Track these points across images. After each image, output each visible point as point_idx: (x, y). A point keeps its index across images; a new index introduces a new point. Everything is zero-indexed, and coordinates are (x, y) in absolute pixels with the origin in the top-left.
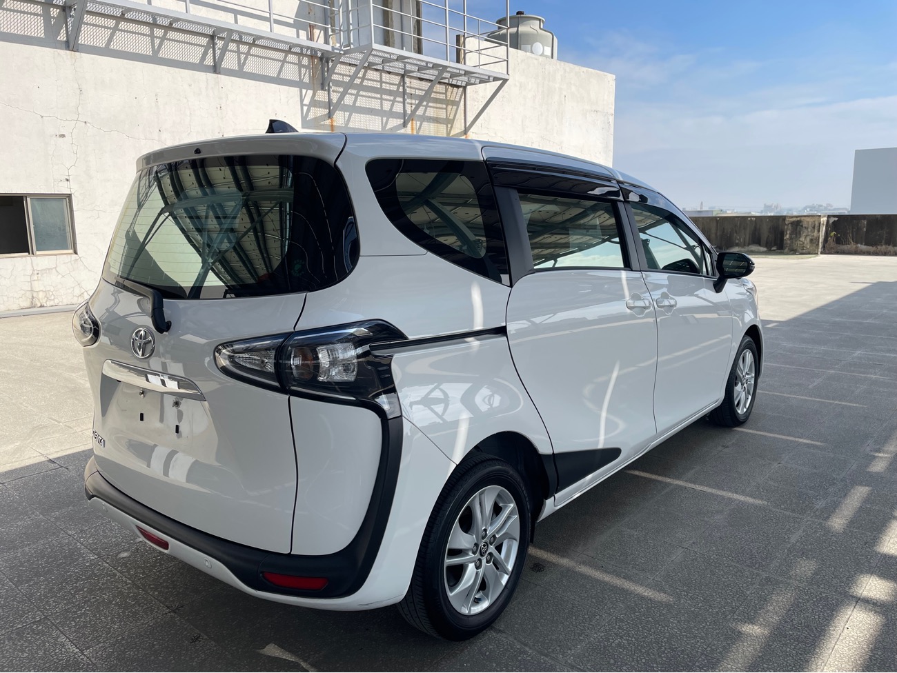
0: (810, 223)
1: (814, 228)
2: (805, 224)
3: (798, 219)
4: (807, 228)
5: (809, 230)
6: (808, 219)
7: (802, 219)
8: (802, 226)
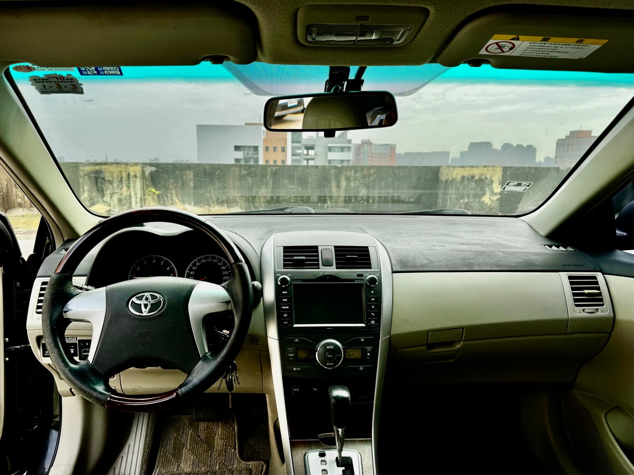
0: (115, 175)
1: (121, 181)
2: (108, 177)
3: (98, 168)
4: (111, 182)
5: (115, 185)
6: (113, 169)
7: (103, 167)
8: (103, 179)
